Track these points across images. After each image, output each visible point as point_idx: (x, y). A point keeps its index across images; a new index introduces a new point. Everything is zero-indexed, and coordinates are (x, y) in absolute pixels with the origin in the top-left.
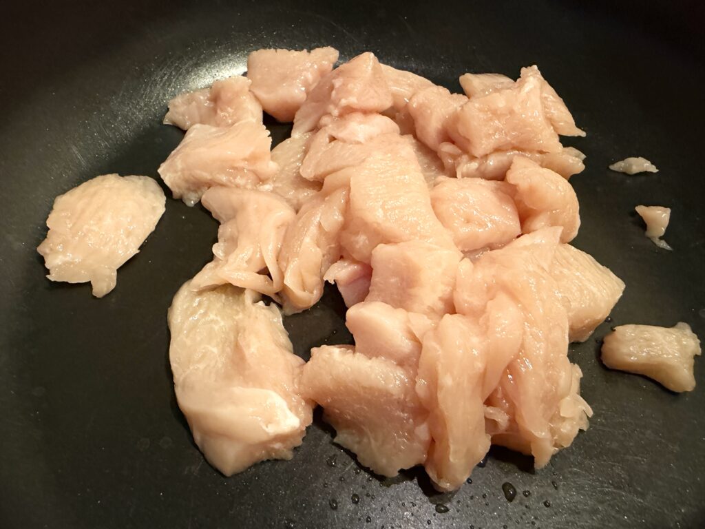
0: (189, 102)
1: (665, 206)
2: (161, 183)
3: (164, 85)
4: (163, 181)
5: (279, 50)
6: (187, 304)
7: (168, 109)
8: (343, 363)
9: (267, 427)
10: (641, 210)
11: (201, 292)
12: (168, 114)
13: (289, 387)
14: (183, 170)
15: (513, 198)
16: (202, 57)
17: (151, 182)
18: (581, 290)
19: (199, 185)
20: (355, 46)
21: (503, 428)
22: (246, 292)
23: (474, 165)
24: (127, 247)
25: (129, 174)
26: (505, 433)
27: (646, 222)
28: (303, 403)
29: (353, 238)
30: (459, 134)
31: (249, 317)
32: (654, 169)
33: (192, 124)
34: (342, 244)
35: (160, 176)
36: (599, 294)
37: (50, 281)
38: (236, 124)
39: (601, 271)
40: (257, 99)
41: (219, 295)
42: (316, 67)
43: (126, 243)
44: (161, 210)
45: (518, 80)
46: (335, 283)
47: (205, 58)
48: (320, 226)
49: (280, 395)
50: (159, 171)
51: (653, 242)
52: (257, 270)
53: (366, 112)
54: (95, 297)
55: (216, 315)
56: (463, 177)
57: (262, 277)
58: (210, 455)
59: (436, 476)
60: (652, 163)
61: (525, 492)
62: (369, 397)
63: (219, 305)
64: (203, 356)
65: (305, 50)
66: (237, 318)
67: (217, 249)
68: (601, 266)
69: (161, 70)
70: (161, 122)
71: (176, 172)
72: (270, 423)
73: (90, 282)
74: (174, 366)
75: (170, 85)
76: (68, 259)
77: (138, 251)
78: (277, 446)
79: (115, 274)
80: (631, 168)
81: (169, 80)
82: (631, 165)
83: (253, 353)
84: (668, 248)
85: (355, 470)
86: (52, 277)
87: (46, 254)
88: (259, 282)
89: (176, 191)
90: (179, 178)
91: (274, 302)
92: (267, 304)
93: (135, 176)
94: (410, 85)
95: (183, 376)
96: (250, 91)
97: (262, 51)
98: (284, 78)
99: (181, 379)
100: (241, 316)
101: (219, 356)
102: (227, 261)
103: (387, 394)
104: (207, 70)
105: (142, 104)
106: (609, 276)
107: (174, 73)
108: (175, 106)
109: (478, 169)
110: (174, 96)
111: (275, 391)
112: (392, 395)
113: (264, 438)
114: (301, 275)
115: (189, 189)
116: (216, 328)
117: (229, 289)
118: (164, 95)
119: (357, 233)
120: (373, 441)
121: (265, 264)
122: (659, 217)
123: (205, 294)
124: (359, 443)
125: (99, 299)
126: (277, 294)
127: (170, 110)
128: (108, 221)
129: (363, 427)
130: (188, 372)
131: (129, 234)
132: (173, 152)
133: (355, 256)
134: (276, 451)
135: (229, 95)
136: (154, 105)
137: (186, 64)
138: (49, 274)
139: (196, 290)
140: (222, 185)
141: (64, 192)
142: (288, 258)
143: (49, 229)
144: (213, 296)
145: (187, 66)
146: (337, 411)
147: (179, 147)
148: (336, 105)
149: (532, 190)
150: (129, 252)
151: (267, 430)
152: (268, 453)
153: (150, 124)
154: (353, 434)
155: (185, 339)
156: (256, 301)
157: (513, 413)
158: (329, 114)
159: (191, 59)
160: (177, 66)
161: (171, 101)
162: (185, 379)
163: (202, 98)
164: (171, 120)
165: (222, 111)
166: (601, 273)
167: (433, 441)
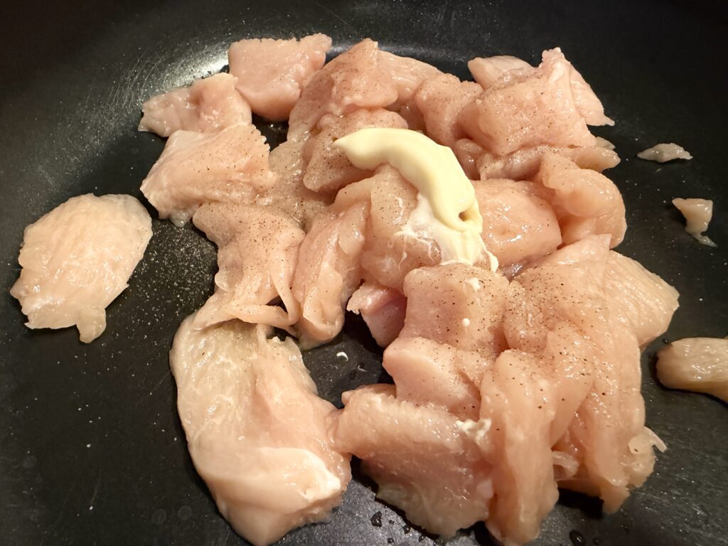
0: (166, 104)
1: (706, 198)
2: (144, 202)
3: (135, 85)
4: (147, 200)
5: (264, 40)
6: (192, 347)
7: (142, 114)
8: (389, 415)
9: (305, 493)
10: (678, 203)
11: (206, 330)
12: (143, 120)
13: (323, 443)
14: (169, 187)
15: (550, 204)
16: (176, 50)
17: (133, 202)
18: (637, 305)
19: (189, 203)
20: (345, 30)
21: (572, 475)
22: (257, 327)
23: (499, 165)
24: (115, 282)
25: (105, 193)
26: (573, 479)
27: (685, 216)
28: (342, 460)
29: (378, 261)
30: (480, 130)
31: (265, 357)
32: (687, 156)
33: (172, 131)
34: (364, 267)
35: (143, 194)
36: (655, 307)
37: (29, 329)
38: (225, 130)
39: (652, 279)
40: (244, 97)
41: (227, 332)
42: (307, 57)
43: (113, 277)
44: (149, 235)
45: (540, 66)
46: (360, 313)
47: (179, 52)
48: (338, 247)
49: (315, 453)
50: (142, 189)
51: (694, 238)
52: (267, 301)
53: (371, 109)
54: (83, 344)
55: (227, 357)
56: (488, 178)
57: (274, 308)
58: (238, 525)
59: (499, 534)
60: (685, 150)
61: (594, 539)
62: (422, 453)
63: (229, 344)
64: (219, 408)
65: (294, 39)
66: (251, 359)
67: (220, 280)
68: (650, 273)
69: (131, 69)
70: (136, 129)
71: (161, 189)
72: (308, 488)
73: (75, 326)
74: (186, 422)
75: (141, 85)
76: (48, 302)
77: (127, 286)
78: (316, 511)
79: (103, 315)
80: (663, 156)
81: (141, 81)
82: (661, 153)
83: (277, 404)
84: (713, 244)
85: (404, 528)
86: (31, 325)
87: (21, 297)
88: (272, 315)
89: (163, 211)
90: (166, 196)
91: (290, 335)
92: (282, 339)
93: (113, 195)
94: (412, 73)
95: (198, 434)
96: (236, 89)
97: (244, 42)
98: (274, 72)
99: (196, 438)
100: (255, 356)
101: (237, 407)
102: (234, 293)
103: (442, 449)
104: (182, 66)
105: (113, 110)
106: (661, 284)
107: (145, 71)
108: (150, 110)
109: (503, 169)
110: (147, 98)
111: (309, 448)
112: (448, 450)
113: (302, 506)
114: (321, 306)
115: (177, 208)
116: (229, 372)
117: (237, 325)
118: (136, 98)
119: (383, 256)
120: (425, 499)
121: (277, 293)
122: (700, 210)
123: (211, 333)
124: (408, 499)
125: (88, 344)
126: (292, 326)
127: (145, 114)
128: (90, 253)
129: (412, 483)
130: (203, 428)
131: (115, 266)
132: (155, 166)
133: (381, 281)
134: (314, 516)
135: (214, 96)
136: (126, 110)
137: (158, 60)
138: (27, 321)
139: (199, 329)
140: (216, 201)
141: (34, 220)
142: (305, 286)
143: (21, 268)
144: (220, 335)
145: (159, 62)
146: (380, 466)
147: (161, 160)
148: (338, 103)
149: (575, 195)
150: (117, 288)
151: (306, 497)
152: (306, 519)
153: (123, 132)
154: (399, 489)
155: (194, 389)
156: (269, 337)
157: (582, 459)
158: (331, 113)
159: (163, 53)
160: (149, 63)
161: (145, 105)
162: (200, 437)
163: (180, 99)
164: (146, 126)
165: (206, 113)
166: (651, 281)
167: (496, 496)
